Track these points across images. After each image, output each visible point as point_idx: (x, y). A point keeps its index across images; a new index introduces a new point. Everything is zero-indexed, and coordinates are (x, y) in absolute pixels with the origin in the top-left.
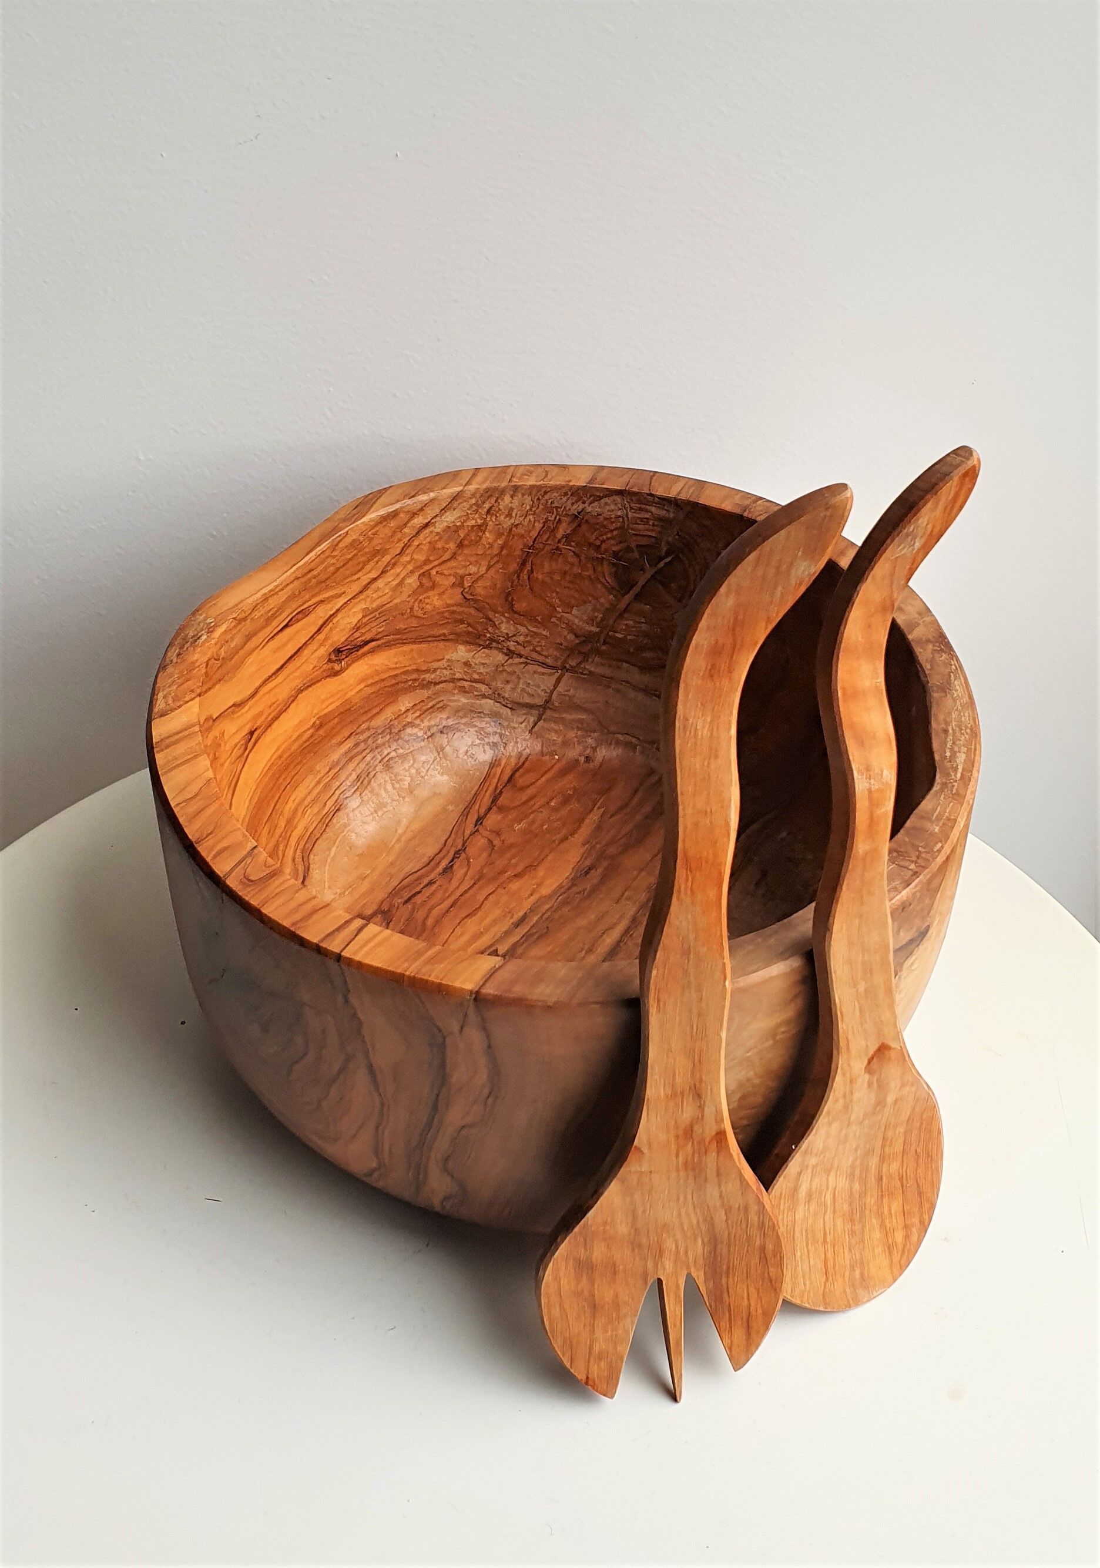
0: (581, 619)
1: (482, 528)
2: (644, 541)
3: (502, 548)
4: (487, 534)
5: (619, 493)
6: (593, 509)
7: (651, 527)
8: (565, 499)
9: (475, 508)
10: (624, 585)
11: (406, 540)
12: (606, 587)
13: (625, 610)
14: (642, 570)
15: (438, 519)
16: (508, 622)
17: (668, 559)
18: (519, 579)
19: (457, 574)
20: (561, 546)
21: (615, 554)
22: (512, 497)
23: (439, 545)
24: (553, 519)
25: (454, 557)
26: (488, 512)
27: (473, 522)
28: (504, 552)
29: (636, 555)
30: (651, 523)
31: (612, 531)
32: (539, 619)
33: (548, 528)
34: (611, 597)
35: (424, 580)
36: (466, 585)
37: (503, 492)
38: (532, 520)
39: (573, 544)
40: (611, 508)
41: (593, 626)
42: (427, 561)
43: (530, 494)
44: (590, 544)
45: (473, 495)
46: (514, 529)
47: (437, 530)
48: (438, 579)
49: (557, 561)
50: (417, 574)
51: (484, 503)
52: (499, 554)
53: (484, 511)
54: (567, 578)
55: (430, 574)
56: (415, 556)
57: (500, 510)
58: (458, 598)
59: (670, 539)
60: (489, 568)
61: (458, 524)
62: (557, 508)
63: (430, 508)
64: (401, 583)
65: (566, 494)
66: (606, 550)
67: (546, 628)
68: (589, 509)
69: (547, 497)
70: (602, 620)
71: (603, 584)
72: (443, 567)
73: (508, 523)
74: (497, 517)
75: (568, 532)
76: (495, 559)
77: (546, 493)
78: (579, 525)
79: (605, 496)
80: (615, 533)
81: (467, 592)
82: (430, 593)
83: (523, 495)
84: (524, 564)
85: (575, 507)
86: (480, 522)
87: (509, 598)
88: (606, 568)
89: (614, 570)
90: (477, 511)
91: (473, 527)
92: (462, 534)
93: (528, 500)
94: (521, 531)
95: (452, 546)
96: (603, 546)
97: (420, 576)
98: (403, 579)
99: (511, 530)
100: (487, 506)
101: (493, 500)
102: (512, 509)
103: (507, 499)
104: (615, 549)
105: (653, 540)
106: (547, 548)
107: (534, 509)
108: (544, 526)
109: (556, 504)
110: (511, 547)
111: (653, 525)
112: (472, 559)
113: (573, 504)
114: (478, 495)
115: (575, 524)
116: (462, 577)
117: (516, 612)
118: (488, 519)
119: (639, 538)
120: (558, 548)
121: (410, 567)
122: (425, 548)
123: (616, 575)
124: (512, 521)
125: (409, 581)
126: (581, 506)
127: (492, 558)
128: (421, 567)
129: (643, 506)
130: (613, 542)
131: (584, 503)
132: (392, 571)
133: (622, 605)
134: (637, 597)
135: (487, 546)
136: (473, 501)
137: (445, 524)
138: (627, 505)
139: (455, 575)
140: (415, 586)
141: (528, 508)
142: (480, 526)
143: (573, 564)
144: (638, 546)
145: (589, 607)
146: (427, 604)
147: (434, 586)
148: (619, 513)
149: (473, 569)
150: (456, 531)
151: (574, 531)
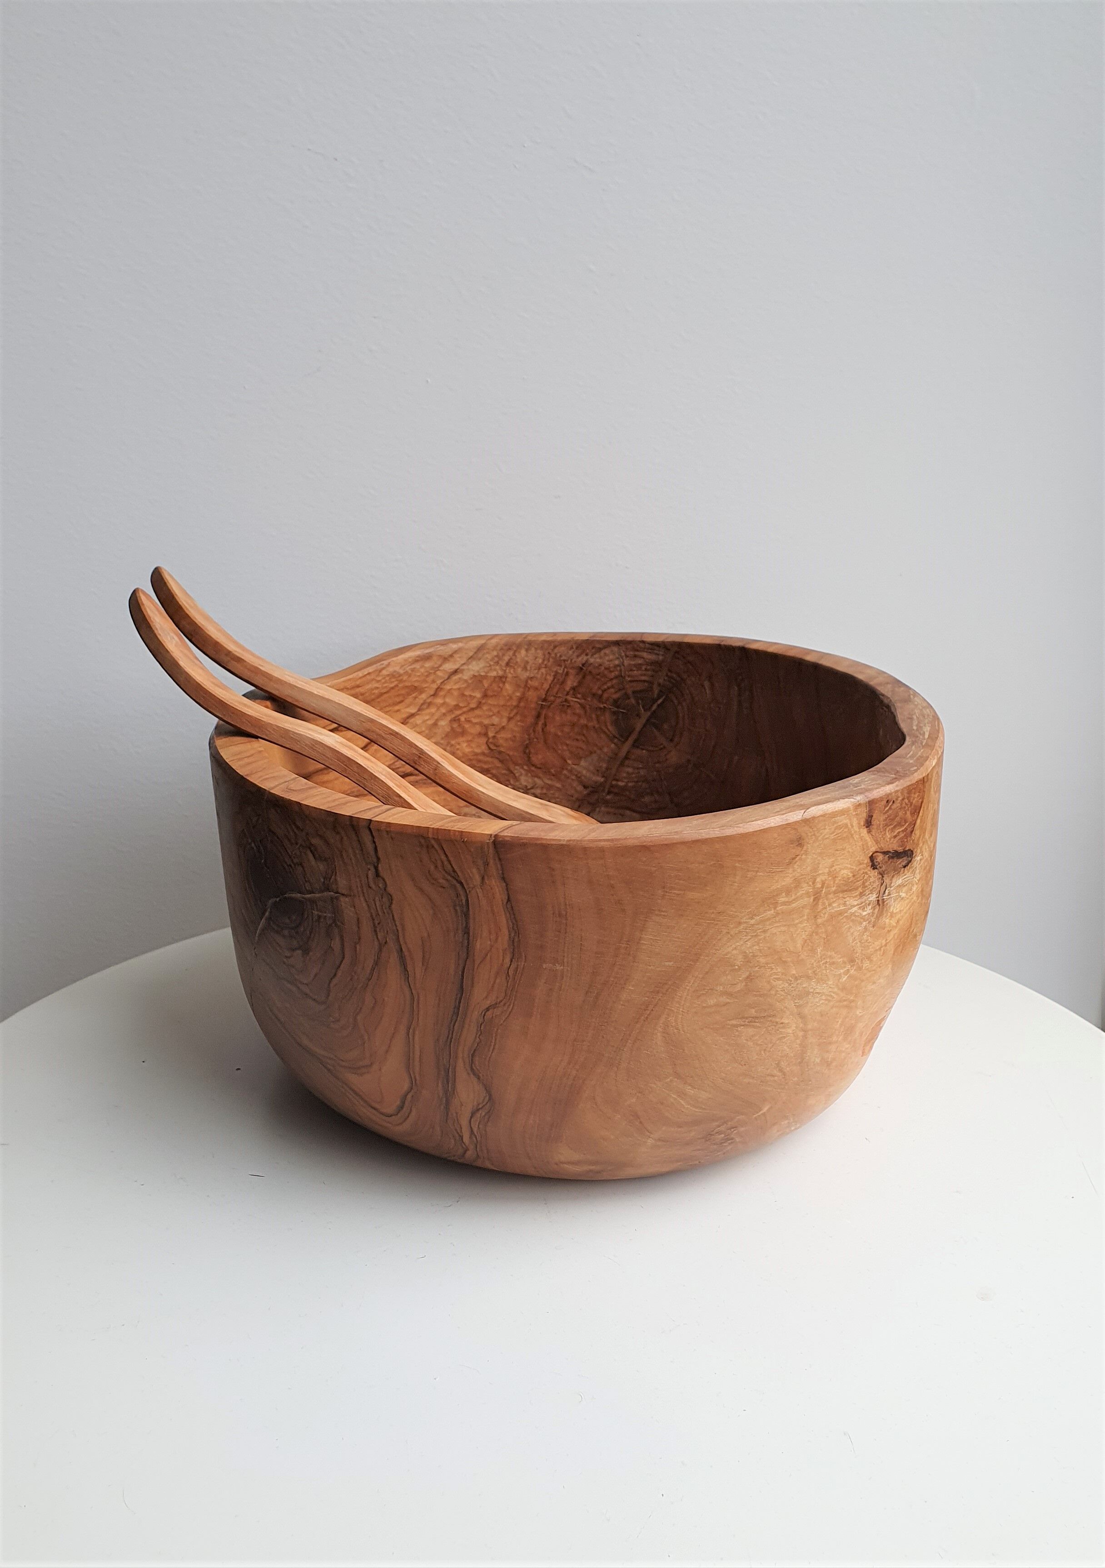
0: (588, 770)
1: (502, 679)
2: (639, 687)
3: (520, 699)
4: (507, 686)
5: (617, 643)
6: (595, 660)
7: (644, 672)
8: (571, 652)
9: (496, 659)
10: (624, 734)
11: (439, 682)
12: (608, 736)
13: (626, 758)
14: (638, 716)
15: (465, 667)
16: (526, 775)
17: (660, 701)
18: (534, 731)
19: (482, 722)
20: (569, 698)
21: (616, 703)
22: (527, 650)
23: (467, 693)
24: (561, 672)
25: (479, 705)
26: (507, 664)
27: (494, 674)
28: (522, 704)
29: (633, 701)
30: (643, 668)
31: (612, 679)
32: (552, 771)
33: (559, 680)
34: (613, 746)
35: (455, 725)
36: (491, 734)
37: (519, 646)
38: (544, 672)
39: (579, 696)
40: (609, 658)
41: (598, 775)
42: (457, 707)
43: (542, 648)
44: (594, 695)
45: (494, 648)
46: (529, 682)
47: (465, 678)
48: (467, 726)
49: (566, 713)
50: (449, 718)
51: (503, 655)
52: (517, 706)
53: (503, 663)
54: (576, 729)
55: (459, 720)
56: (448, 700)
57: (517, 662)
58: (484, 748)
59: (661, 681)
60: (510, 719)
61: (483, 674)
62: (564, 661)
63: (458, 655)
64: (435, 724)
65: (572, 648)
66: (607, 699)
67: (559, 780)
68: (592, 660)
69: (556, 651)
70: (607, 769)
71: (605, 732)
72: (471, 715)
73: (525, 675)
74: (514, 669)
75: (575, 684)
76: (515, 711)
77: (555, 647)
78: (584, 677)
79: (605, 647)
80: (614, 681)
81: (491, 743)
82: (461, 739)
83: (536, 649)
84: (538, 716)
85: (580, 659)
86: (501, 673)
87: (526, 749)
88: (608, 717)
89: (615, 717)
90: (497, 663)
91: (495, 677)
92: (486, 684)
93: (540, 653)
94: (535, 683)
95: (478, 695)
96: (605, 696)
97: (451, 721)
98: (437, 720)
99: (527, 682)
100: (506, 658)
101: (511, 653)
102: (527, 662)
103: (523, 652)
104: (615, 696)
105: (646, 684)
106: (558, 701)
107: (545, 662)
108: (554, 679)
109: (563, 658)
110: (527, 700)
111: (646, 670)
112: (495, 710)
113: (578, 656)
114: (499, 648)
115: (581, 676)
116: (486, 727)
117: (533, 765)
118: (507, 671)
119: (634, 684)
120: (566, 700)
121: (443, 710)
122: (456, 693)
123: (616, 723)
124: (527, 674)
125: (442, 723)
126: (585, 658)
127: (512, 710)
128: (451, 711)
129: (637, 653)
130: (612, 690)
131: (587, 655)
132: (428, 711)
133: (623, 753)
134: (636, 745)
135: (508, 698)
136: (495, 653)
137: (472, 673)
138: (623, 654)
139: (481, 724)
140: (448, 729)
141: (540, 661)
142: (501, 677)
143: (579, 716)
144: (634, 692)
145: (595, 757)
146: (458, 749)
147: (463, 733)
148: (617, 662)
149: (496, 720)
150: (480, 681)
151: (580, 683)
